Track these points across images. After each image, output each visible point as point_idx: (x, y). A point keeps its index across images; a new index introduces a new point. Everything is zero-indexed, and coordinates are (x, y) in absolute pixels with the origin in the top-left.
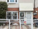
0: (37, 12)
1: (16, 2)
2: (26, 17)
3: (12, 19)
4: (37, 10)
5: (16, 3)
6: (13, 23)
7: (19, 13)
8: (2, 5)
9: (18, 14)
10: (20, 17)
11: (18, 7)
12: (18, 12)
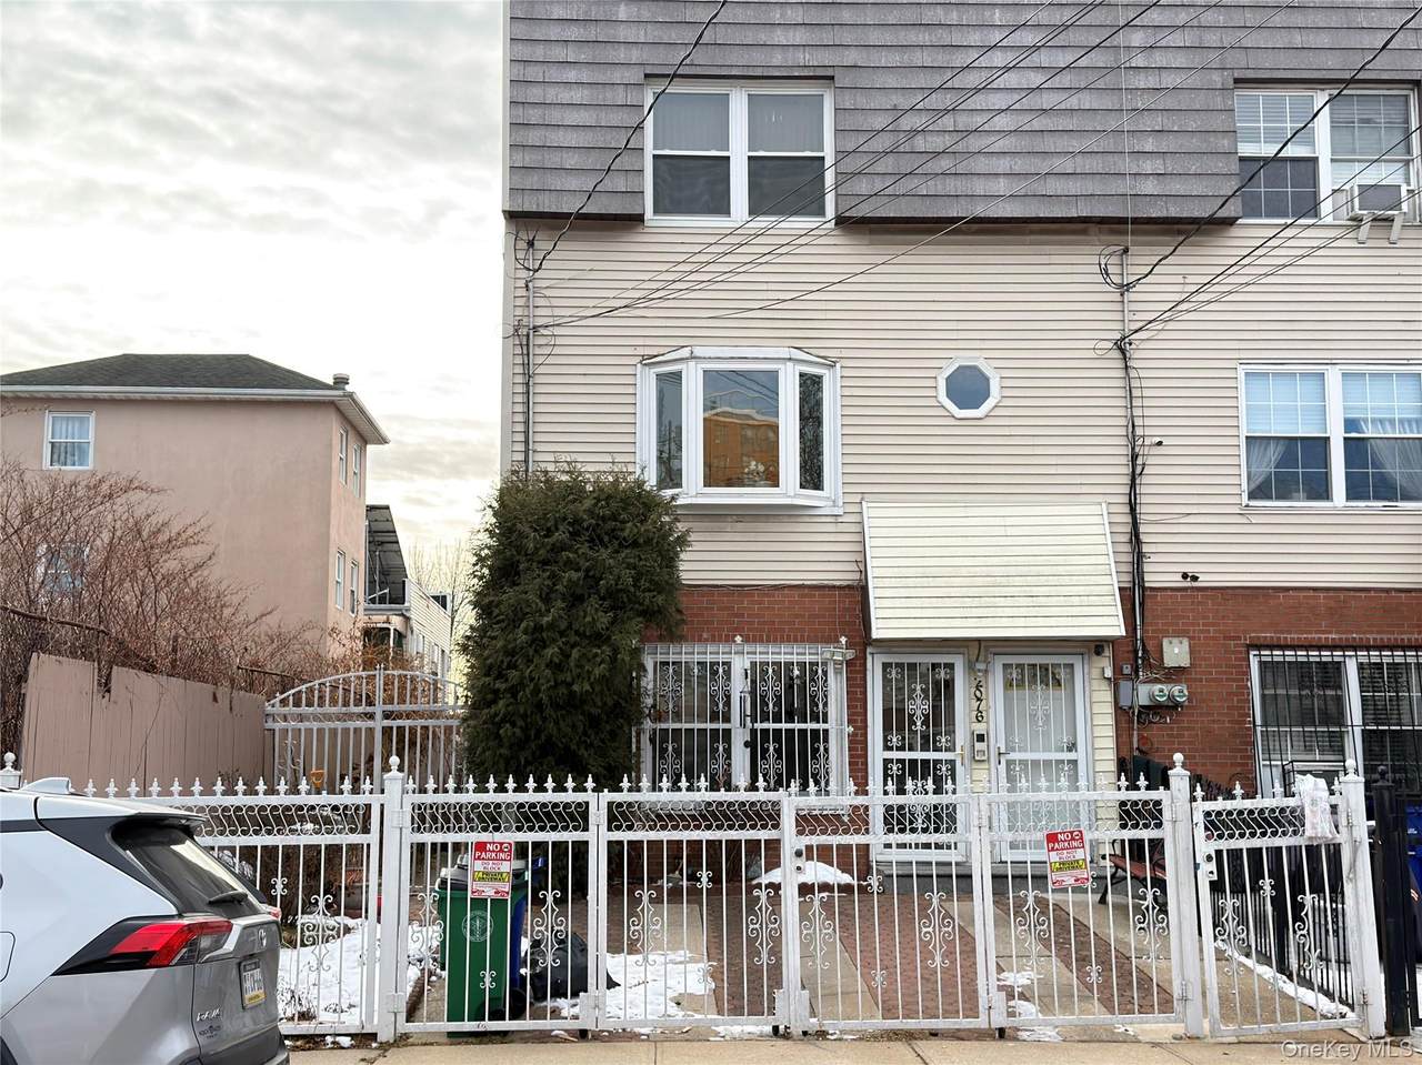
0: (1176, 652)
1: (812, 475)
2: (998, 740)
3: (741, 777)
4: (1179, 634)
5: (808, 497)
6: (754, 845)
7: (856, 673)
8: (596, 541)
9: (836, 690)
10: (877, 754)
11: (835, 572)
12: (838, 652)
